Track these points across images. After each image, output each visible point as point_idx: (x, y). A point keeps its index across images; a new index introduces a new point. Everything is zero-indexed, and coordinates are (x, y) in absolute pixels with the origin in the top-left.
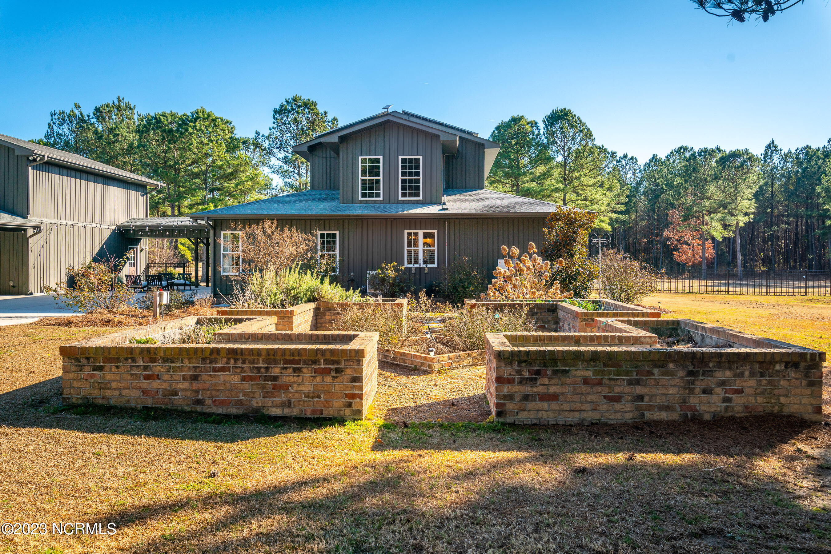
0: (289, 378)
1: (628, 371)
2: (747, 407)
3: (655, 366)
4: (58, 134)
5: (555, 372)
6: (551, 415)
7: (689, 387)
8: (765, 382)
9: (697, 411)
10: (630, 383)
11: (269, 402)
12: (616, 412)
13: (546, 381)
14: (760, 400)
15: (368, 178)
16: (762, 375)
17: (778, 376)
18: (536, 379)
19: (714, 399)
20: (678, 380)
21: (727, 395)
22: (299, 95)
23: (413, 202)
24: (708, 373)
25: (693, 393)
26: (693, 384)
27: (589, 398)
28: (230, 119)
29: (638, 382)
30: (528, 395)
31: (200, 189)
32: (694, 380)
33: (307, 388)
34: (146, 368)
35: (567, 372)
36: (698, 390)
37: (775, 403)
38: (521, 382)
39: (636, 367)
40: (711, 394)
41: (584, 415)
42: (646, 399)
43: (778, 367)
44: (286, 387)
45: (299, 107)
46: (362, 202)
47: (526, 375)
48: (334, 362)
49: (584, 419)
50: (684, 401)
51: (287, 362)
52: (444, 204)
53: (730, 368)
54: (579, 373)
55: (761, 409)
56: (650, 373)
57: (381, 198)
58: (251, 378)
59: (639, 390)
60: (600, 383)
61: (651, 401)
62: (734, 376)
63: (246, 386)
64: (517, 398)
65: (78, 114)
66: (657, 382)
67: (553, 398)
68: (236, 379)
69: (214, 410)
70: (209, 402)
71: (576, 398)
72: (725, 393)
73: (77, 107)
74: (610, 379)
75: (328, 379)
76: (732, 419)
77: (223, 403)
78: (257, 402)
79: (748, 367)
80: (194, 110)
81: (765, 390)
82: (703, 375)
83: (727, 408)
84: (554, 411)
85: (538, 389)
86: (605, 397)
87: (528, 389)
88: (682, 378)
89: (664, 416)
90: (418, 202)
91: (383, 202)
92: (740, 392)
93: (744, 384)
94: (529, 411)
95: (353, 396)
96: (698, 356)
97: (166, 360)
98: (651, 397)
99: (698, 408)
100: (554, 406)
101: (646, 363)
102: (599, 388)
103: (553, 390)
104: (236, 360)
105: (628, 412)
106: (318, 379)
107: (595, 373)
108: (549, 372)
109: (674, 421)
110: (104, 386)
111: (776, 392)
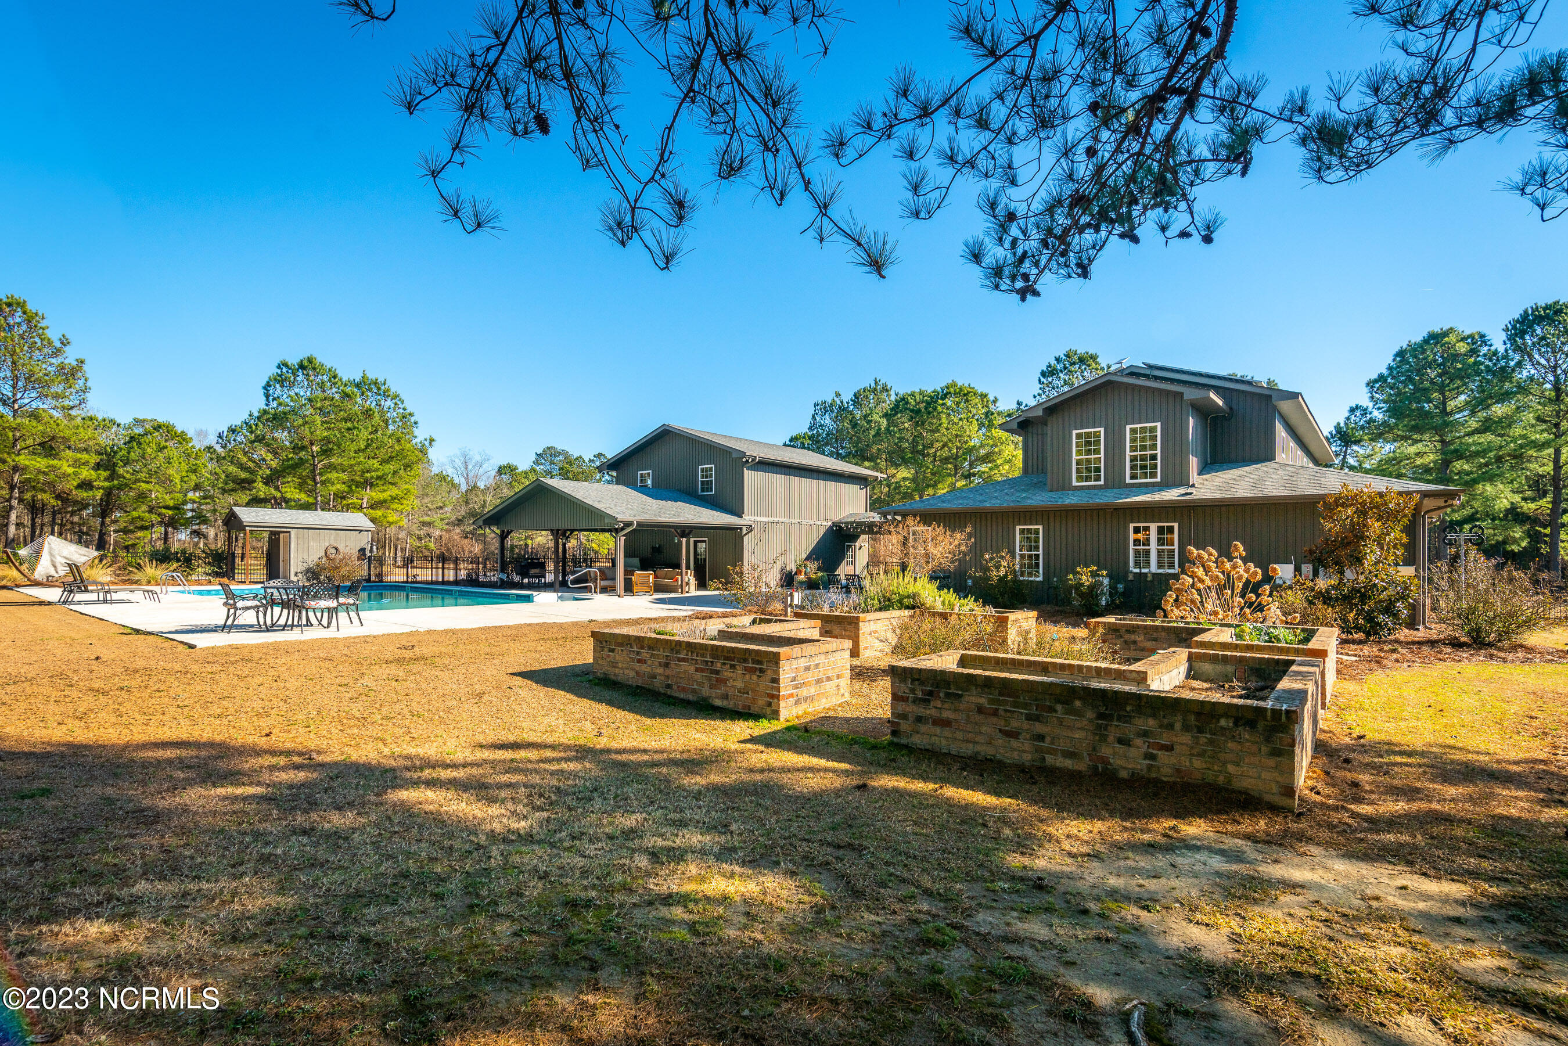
0: (727, 673)
1: (1026, 704)
2: (1178, 771)
3: (1058, 701)
4: (821, 426)
5: (948, 695)
6: (944, 742)
7: (1100, 733)
8: (1205, 740)
9: (1111, 764)
10: (1029, 718)
11: (714, 693)
12: (1013, 749)
13: (939, 704)
14: (1197, 763)
15: (1084, 457)
16: (1200, 730)
17: (1223, 735)
18: (929, 701)
19: (1133, 752)
20: (1085, 722)
21: (1151, 751)
22: (1074, 349)
23: (1146, 485)
24: (1126, 719)
25: (1105, 740)
26: (1105, 730)
27: (984, 729)
28: (985, 391)
29: (1037, 718)
30: (921, 717)
31: (950, 475)
32: (1107, 725)
33: (740, 684)
34: (638, 653)
35: (960, 696)
36: (1111, 739)
37: (1220, 771)
38: (914, 702)
39: (1036, 700)
40: (1129, 745)
41: (978, 748)
42: (1048, 739)
43: (1223, 722)
44: (724, 681)
45: (1074, 363)
46: (1077, 488)
47: (920, 695)
48: (760, 662)
49: (978, 753)
50: (1094, 749)
51: (727, 658)
52: (1193, 486)
53: (1154, 716)
54: (973, 699)
55: (1199, 776)
56: (1052, 710)
57: (1102, 482)
58: (702, 670)
59: (1039, 728)
60: (995, 713)
61: (1053, 744)
62: (1161, 726)
63: (699, 675)
64: (911, 719)
65: (838, 402)
66: (1060, 722)
67: (945, 723)
68: (692, 669)
69: (677, 695)
70: (675, 687)
71: (969, 727)
72: (1148, 747)
73: (838, 395)
74: (1006, 711)
75: (755, 677)
76: (1156, 782)
77: (684, 690)
78: (705, 691)
79: (1180, 718)
80: (943, 385)
81: (1205, 751)
82: (1118, 720)
83: (1150, 767)
84: (946, 738)
85: (930, 712)
86: (1000, 731)
87: (921, 711)
88: (1091, 721)
89: (1069, 763)
90: (1154, 485)
91: (1106, 486)
92: (1169, 748)
93: (1175, 739)
94: (923, 734)
95: (773, 696)
96: (1110, 695)
97: (650, 648)
98: (1053, 739)
99: (1111, 761)
100: (947, 732)
101: (1047, 697)
102: (995, 720)
103: (946, 714)
104: (692, 653)
105: (1025, 751)
106: (747, 676)
107: (991, 701)
108: (942, 695)
109: (1080, 772)
110: (614, 665)
111: (1222, 756)
